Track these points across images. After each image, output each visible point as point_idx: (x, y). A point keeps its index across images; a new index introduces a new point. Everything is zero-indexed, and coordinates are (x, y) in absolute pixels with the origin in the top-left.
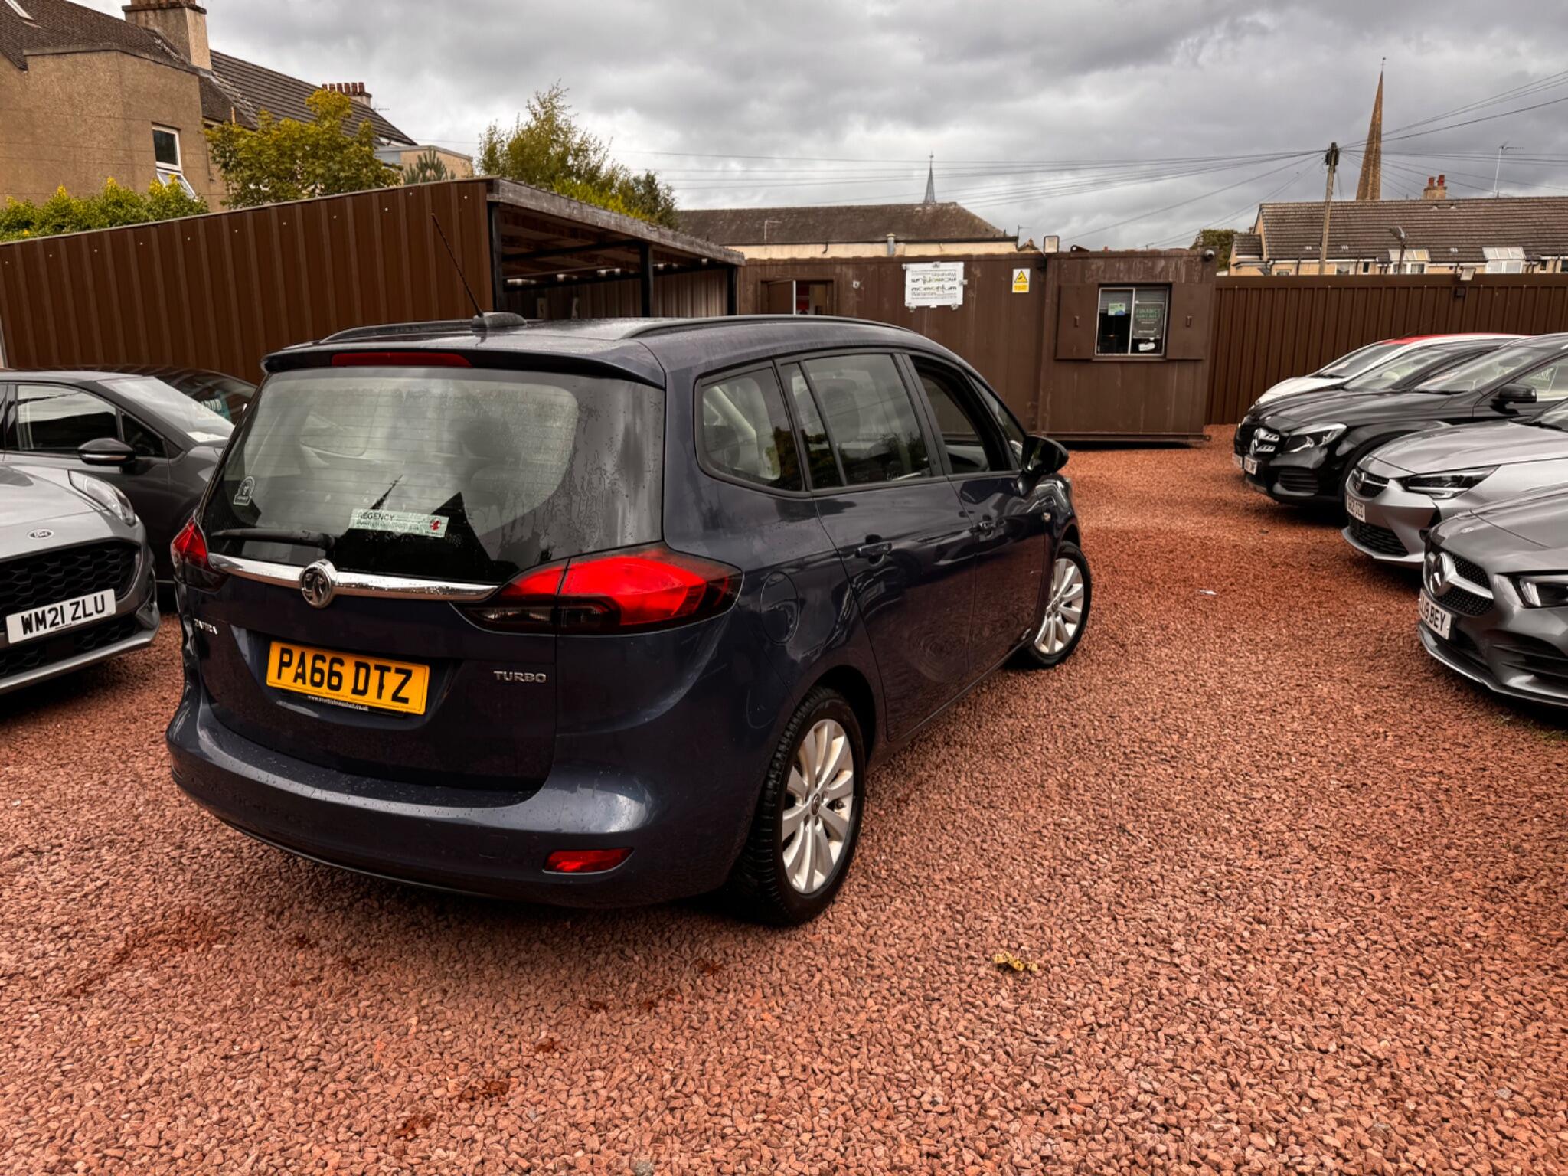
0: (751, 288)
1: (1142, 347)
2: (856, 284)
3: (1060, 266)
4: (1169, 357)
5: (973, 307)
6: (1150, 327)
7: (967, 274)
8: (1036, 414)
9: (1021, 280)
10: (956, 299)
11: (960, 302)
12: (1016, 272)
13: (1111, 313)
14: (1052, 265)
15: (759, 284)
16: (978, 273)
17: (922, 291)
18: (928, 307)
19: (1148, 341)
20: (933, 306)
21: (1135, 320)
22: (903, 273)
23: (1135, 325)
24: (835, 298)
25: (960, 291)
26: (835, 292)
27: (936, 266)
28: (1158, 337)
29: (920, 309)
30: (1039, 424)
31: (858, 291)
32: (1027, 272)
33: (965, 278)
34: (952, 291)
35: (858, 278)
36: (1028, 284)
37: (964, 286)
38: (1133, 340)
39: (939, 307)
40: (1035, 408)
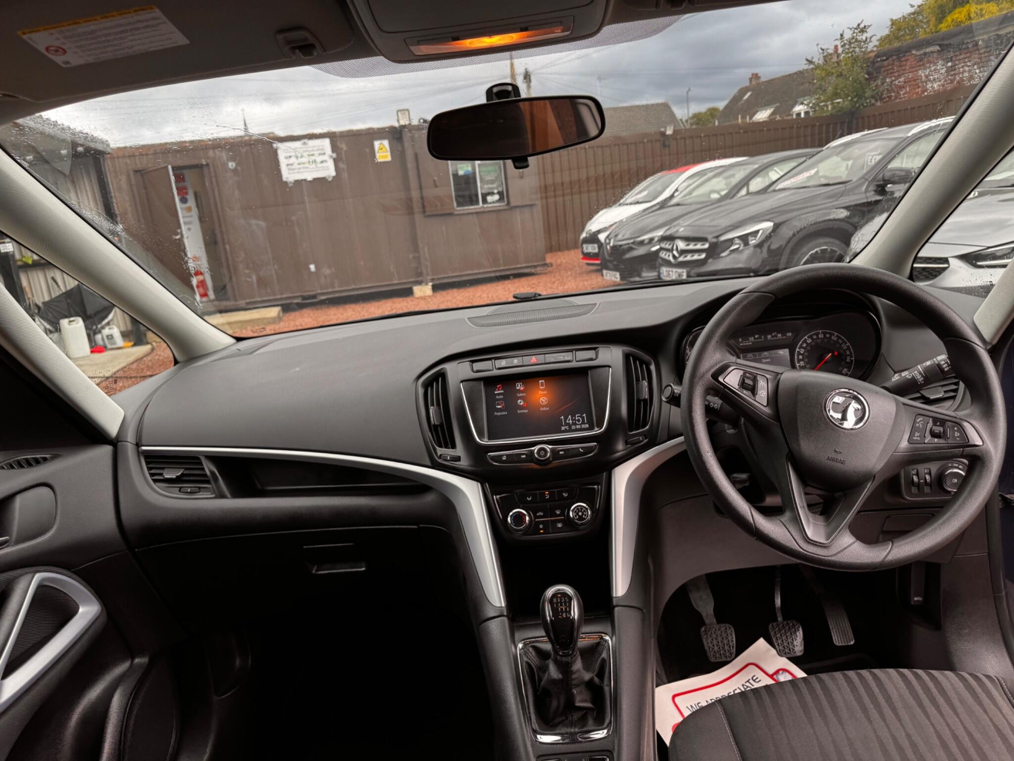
0: (124, 178)
1: (489, 199)
2: (231, 165)
3: (412, 138)
4: (513, 203)
5: (345, 175)
6: (492, 182)
7: (334, 148)
8: (419, 263)
9: (383, 151)
10: (328, 170)
11: (334, 173)
12: (377, 144)
13: (461, 173)
14: (407, 136)
15: (132, 173)
16: (344, 147)
17: (296, 166)
18: (305, 180)
19: (493, 194)
20: (309, 178)
21: (481, 177)
22: (275, 153)
23: (481, 181)
24: (214, 179)
25: (331, 164)
26: (213, 174)
27: (305, 143)
28: (500, 189)
29: (298, 182)
30: (424, 271)
31: (235, 171)
32: (386, 143)
33: (333, 151)
34: (324, 164)
35: (233, 159)
36: (389, 154)
37: (335, 160)
38: (482, 194)
39: (315, 180)
40: (418, 259)
